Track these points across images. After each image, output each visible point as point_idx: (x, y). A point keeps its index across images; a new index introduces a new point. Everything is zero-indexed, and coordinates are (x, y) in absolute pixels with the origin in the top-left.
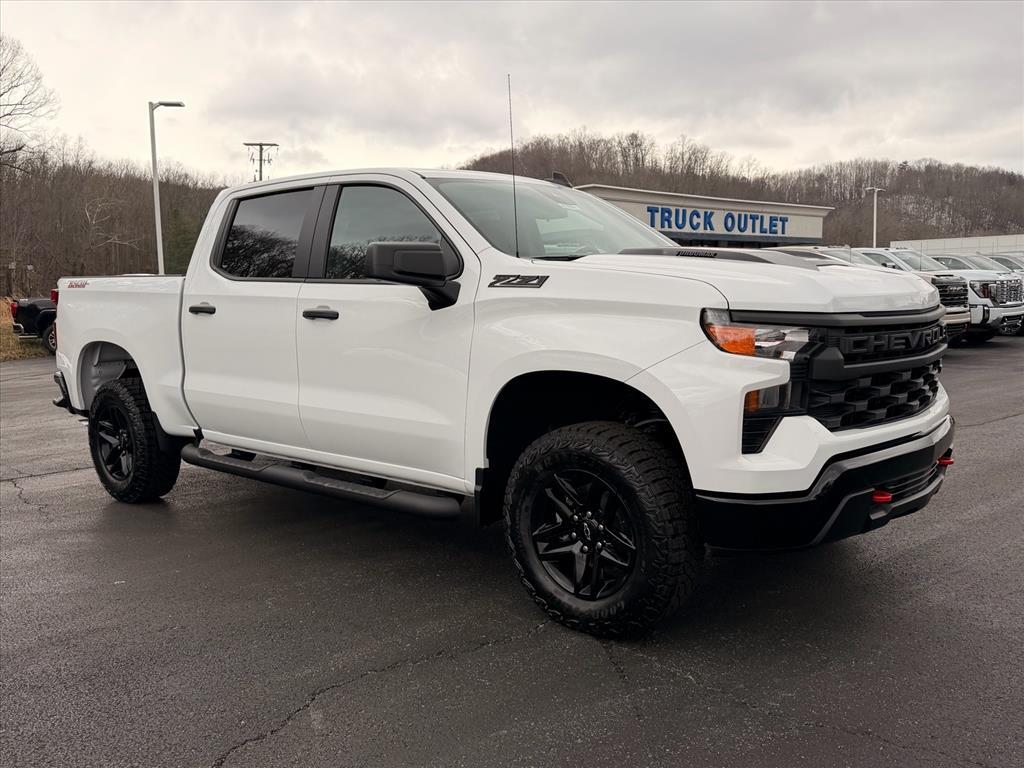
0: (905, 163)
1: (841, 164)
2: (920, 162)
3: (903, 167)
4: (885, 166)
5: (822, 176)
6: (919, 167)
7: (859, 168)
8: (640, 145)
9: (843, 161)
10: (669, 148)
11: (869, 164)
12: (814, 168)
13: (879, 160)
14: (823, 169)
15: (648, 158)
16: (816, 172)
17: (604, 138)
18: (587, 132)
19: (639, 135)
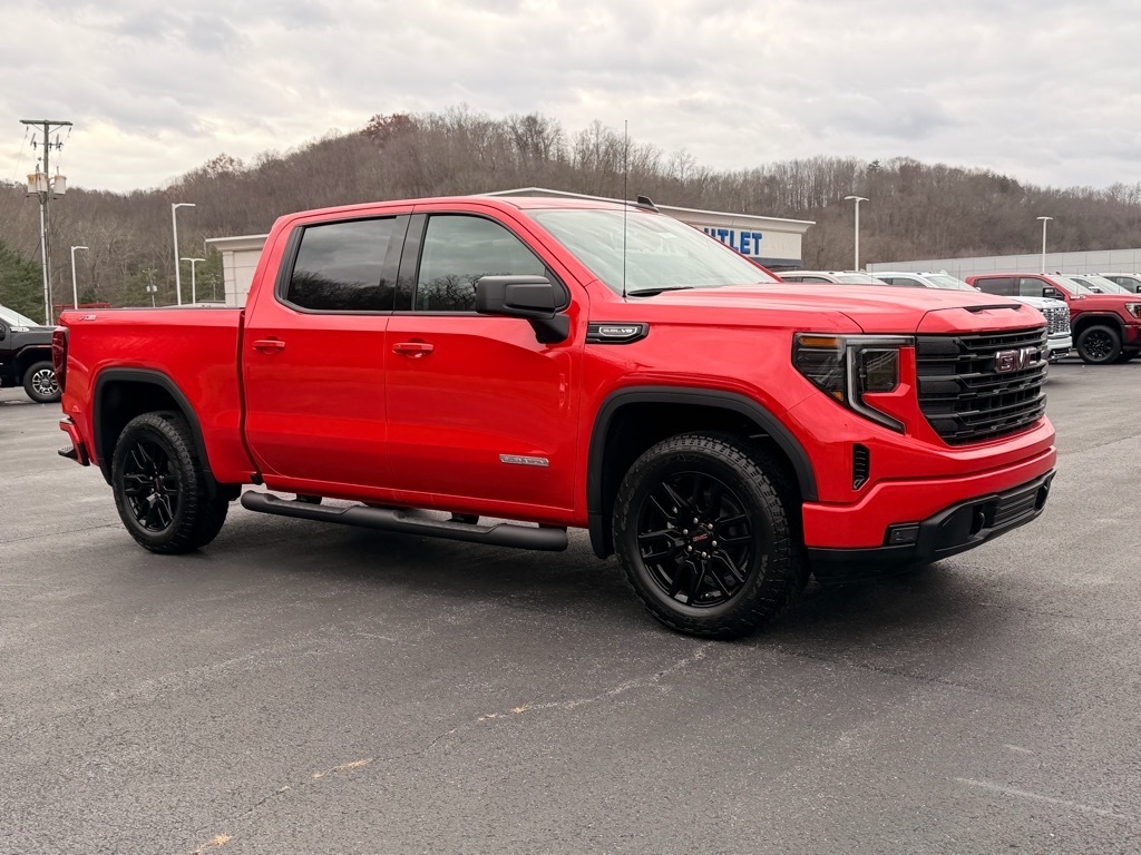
0: (876, 162)
1: (797, 163)
2: (893, 162)
3: (873, 168)
4: (851, 167)
5: (772, 179)
6: (893, 169)
7: (820, 169)
8: (541, 132)
9: (799, 160)
10: (579, 138)
11: (832, 164)
12: (763, 168)
13: (844, 159)
14: (774, 169)
15: (553, 149)
16: (766, 174)
17: (492, 120)
18: (469, 113)
19: (539, 119)
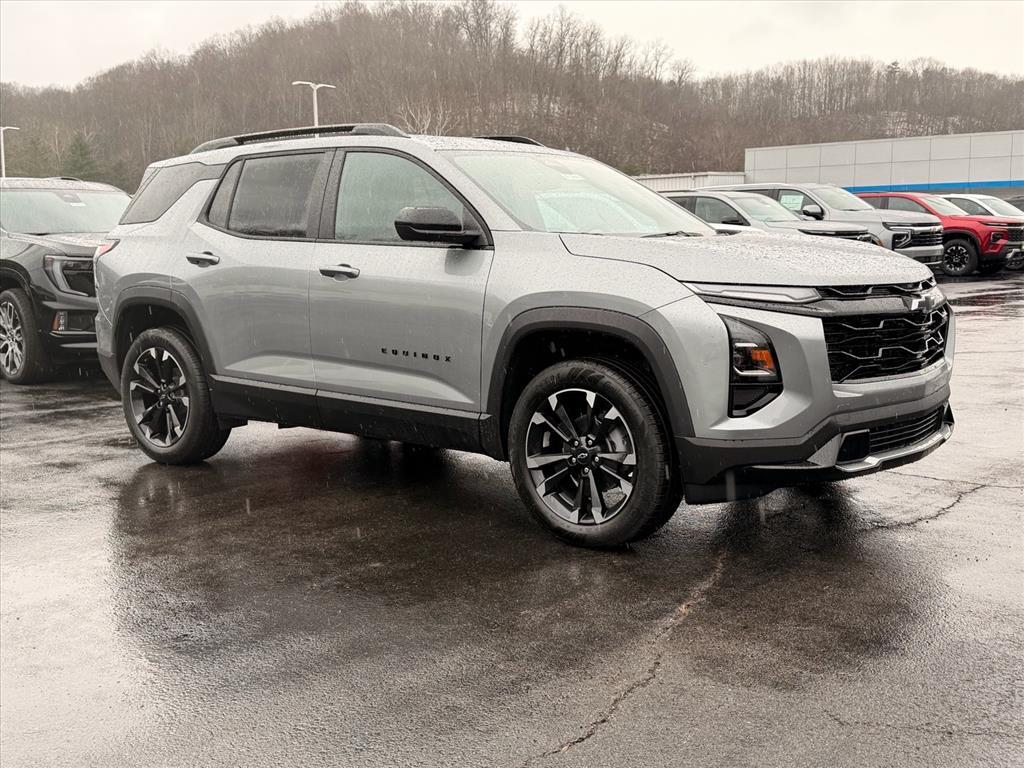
0: (895, 64)
1: (805, 63)
2: (915, 63)
3: (892, 70)
4: (867, 68)
5: (779, 81)
6: (914, 71)
7: (831, 70)
9: (808, 60)
11: (845, 64)
12: (768, 69)
13: (859, 59)
14: (780, 71)
16: (772, 75)
